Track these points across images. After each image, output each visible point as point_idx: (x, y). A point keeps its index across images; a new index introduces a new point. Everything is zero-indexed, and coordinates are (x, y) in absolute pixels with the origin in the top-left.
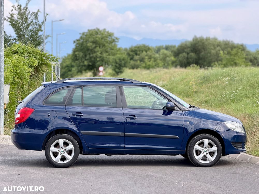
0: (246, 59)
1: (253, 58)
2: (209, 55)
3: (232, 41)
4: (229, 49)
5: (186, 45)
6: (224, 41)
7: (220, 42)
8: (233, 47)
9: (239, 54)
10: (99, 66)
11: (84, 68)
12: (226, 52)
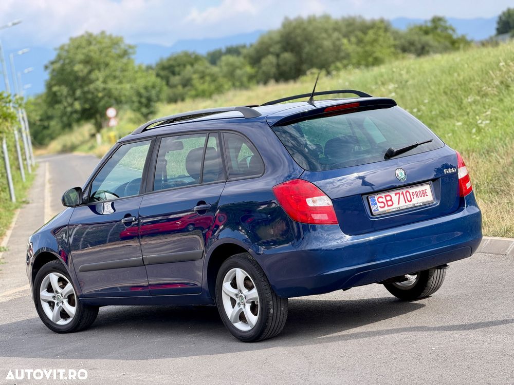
0: (395, 46)
1: (407, 45)
2: (320, 50)
3: (360, 17)
4: (359, 34)
5: (270, 38)
6: (344, 20)
7: (336, 23)
8: (365, 28)
9: (381, 39)
10: (106, 108)
11: (75, 116)
12: (353, 39)
